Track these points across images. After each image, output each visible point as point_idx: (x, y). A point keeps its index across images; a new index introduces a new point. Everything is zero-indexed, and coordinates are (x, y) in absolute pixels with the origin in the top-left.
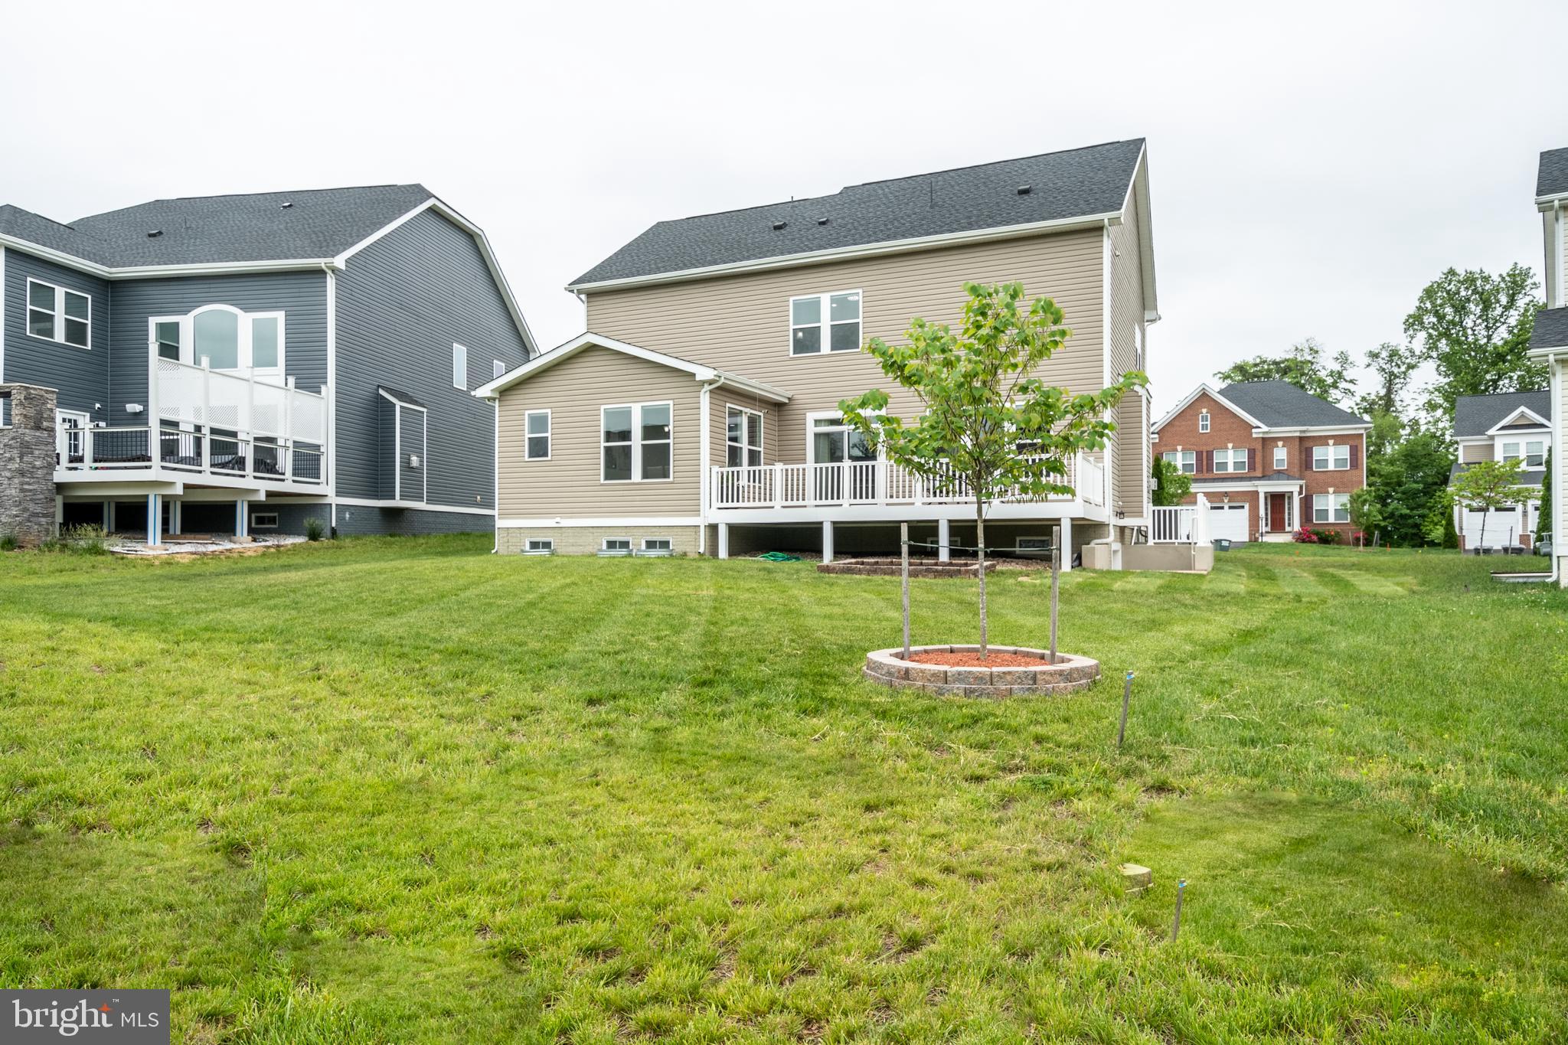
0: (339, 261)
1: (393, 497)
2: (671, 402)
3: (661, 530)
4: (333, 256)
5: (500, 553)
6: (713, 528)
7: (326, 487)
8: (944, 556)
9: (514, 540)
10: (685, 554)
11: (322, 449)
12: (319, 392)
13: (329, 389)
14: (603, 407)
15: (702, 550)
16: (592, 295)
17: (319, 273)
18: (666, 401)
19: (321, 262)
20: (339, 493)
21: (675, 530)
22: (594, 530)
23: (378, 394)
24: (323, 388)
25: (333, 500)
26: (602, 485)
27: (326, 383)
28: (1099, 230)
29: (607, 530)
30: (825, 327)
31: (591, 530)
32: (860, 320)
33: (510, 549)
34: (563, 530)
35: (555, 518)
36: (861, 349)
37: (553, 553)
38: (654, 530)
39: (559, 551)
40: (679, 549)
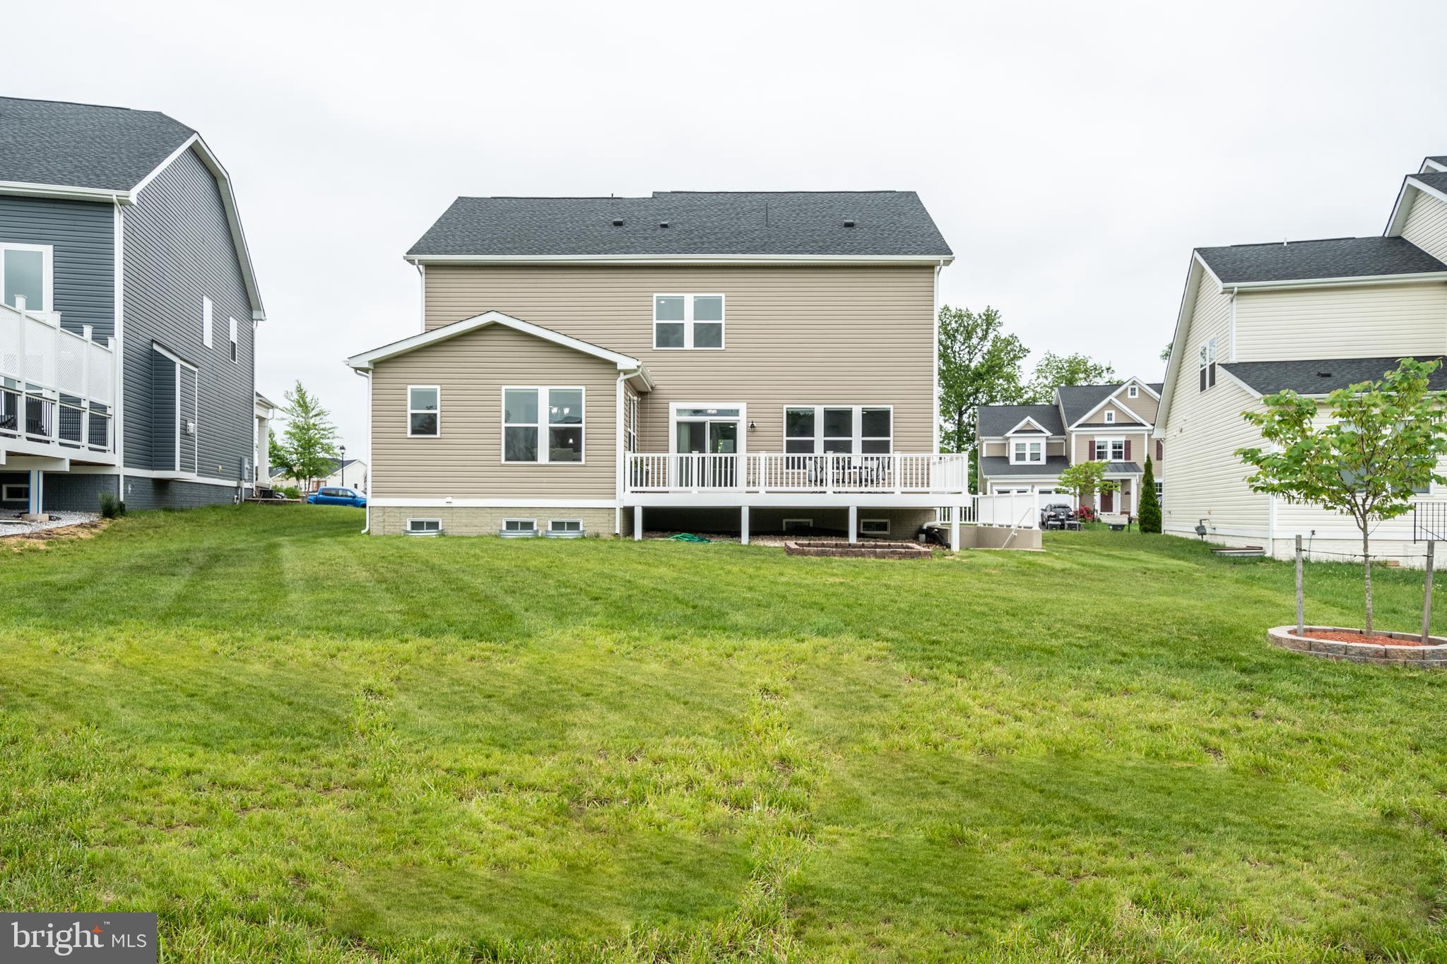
0: (133, 195)
1: (172, 468)
2: (583, 388)
3: (571, 511)
4: (128, 190)
5: (374, 533)
6: (628, 512)
7: (114, 456)
8: (853, 539)
9: (392, 520)
10: (597, 536)
11: (109, 411)
12: (106, 345)
13: (117, 342)
14: (504, 388)
15: (617, 531)
16: (430, 267)
17: (108, 205)
18: (580, 385)
19: (113, 194)
20: (127, 463)
21: (587, 511)
22: (492, 511)
23: (152, 350)
24: (111, 340)
25: (122, 470)
26: (502, 466)
27: (112, 335)
28: (930, 268)
29: (508, 511)
30: (688, 324)
31: (489, 510)
32: (723, 322)
33: (387, 529)
34: (455, 510)
35: (445, 497)
36: (723, 348)
37: (442, 534)
38: (562, 511)
39: (449, 532)
40: (590, 530)
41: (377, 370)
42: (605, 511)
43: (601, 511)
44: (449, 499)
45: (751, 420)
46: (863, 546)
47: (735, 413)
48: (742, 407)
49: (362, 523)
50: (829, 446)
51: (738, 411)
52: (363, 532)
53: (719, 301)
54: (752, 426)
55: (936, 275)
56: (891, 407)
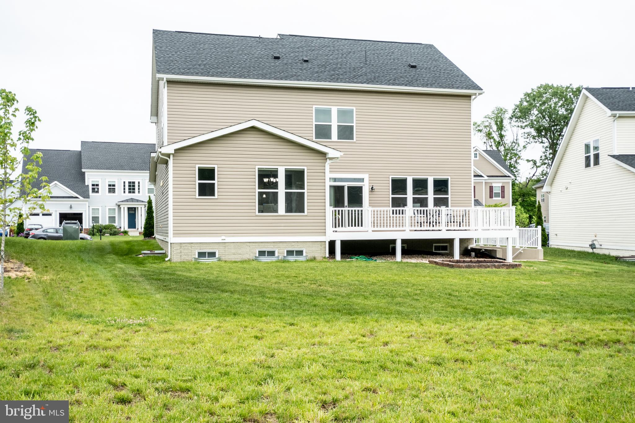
2: (305, 168)
3: (297, 244)
5: (173, 260)
9: (186, 251)
10: (315, 259)
14: (257, 167)
15: (328, 255)
16: (170, 82)
18: (304, 166)
21: (307, 244)
22: (250, 244)
26: (256, 216)
28: (469, 97)
29: (261, 244)
30: (334, 126)
31: (248, 244)
32: (354, 124)
33: (183, 257)
34: (227, 244)
35: (220, 236)
36: (355, 140)
37: (219, 260)
38: (293, 244)
39: (223, 258)
40: (310, 255)
41: (176, 155)
42: (320, 244)
43: (317, 243)
44: (223, 238)
45: (372, 184)
46: (464, 262)
47: (362, 180)
48: (366, 177)
49: (165, 255)
50: (415, 201)
51: (363, 179)
52: (166, 259)
53: (352, 111)
54: (372, 188)
55: (472, 101)
56: (449, 177)
